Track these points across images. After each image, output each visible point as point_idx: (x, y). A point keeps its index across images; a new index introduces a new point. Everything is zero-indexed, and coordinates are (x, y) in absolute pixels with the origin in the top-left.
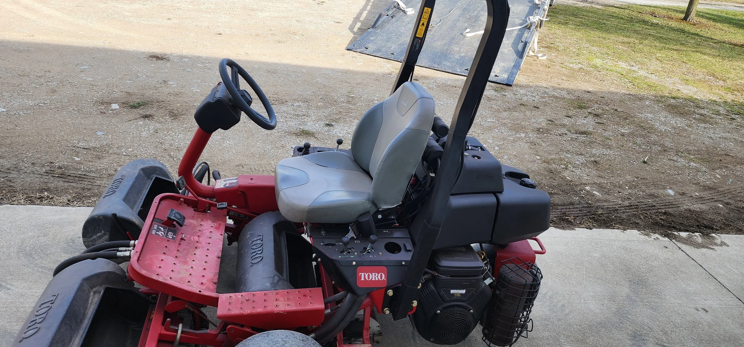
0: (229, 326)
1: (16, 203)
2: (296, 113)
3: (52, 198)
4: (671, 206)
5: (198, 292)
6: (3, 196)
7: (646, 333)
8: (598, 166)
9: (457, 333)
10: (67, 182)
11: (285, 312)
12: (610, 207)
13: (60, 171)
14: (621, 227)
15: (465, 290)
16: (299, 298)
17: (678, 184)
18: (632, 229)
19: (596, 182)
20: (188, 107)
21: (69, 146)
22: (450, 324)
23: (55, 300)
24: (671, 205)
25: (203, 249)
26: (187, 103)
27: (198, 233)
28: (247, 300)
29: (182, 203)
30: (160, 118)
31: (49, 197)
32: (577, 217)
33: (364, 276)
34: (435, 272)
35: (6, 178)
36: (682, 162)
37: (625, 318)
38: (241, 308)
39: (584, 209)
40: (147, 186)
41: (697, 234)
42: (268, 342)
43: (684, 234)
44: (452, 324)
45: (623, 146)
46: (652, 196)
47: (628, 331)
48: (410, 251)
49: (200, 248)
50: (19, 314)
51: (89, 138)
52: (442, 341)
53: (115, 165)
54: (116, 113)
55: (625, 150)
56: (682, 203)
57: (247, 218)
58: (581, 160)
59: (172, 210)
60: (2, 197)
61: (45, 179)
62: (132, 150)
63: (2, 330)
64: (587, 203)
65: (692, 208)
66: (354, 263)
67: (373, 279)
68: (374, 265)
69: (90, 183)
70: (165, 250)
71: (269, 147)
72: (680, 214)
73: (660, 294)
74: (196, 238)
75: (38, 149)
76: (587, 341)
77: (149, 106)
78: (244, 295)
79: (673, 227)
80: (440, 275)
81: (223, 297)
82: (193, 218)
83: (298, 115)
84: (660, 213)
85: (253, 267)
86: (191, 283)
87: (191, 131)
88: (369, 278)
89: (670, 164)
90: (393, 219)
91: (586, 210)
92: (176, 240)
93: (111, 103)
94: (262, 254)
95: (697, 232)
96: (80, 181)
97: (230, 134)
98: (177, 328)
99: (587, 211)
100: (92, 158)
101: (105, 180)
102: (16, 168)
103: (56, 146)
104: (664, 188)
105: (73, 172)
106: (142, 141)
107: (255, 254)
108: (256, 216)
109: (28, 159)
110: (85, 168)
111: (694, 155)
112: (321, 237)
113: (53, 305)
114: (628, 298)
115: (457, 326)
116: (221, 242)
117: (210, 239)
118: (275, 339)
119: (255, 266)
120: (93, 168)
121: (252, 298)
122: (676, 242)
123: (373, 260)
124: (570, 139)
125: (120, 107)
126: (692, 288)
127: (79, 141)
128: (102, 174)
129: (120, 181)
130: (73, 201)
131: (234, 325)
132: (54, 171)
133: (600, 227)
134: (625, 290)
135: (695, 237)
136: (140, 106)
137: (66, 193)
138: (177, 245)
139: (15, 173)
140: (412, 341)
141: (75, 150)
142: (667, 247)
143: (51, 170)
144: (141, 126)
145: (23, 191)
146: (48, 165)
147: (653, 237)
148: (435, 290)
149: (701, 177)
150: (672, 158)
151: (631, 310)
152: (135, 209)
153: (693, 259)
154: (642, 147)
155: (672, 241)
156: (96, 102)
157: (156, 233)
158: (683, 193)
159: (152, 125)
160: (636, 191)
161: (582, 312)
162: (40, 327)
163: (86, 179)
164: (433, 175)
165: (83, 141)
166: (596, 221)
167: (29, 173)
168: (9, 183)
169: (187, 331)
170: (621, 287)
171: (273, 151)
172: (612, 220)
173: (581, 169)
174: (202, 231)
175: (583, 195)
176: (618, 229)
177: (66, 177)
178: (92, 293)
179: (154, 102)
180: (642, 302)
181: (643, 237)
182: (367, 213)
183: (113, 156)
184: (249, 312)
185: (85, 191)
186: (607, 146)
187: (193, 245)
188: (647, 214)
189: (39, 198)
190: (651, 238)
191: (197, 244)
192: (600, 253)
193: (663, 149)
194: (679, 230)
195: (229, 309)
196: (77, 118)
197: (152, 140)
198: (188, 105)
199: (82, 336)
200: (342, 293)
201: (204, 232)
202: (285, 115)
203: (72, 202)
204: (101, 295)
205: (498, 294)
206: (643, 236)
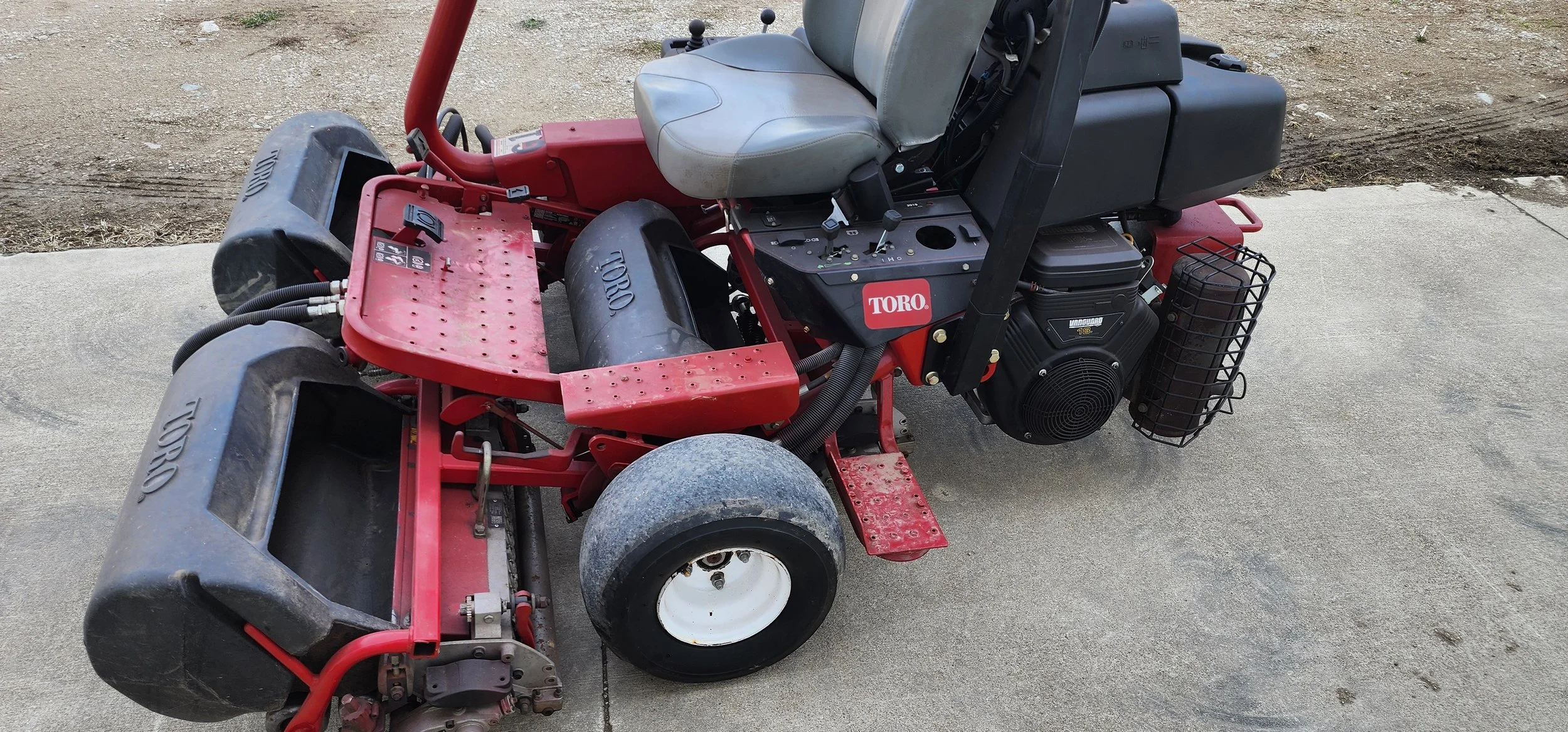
0: (594, 437)
1: (42, 247)
2: (622, 6)
3: (120, 231)
4: (1489, 127)
5: (510, 373)
6: (8, 236)
7: (1473, 386)
8: (1320, 57)
9: (1084, 415)
10: (144, 196)
11: (713, 395)
12: (1356, 141)
13: (121, 174)
14: (1388, 179)
15: (1102, 318)
16: (738, 365)
17: (1499, 79)
18: (1412, 182)
19: (1320, 91)
20: (375, 14)
21: (129, 120)
22: (1069, 396)
23: (196, 411)
24: (1490, 124)
25: (499, 287)
26: (369, 6)
27: (478, 257)
28: (623, 380)
29: (427, 197)
30: (318, 43)
31: (111, 231)
32: (1288, 168)
33: (878, 304)
34: (1034, 283)
35: (6, 200)
36: (1501, 32)
37: (1424, 361)
38: (616, 396)
39: (1300, 151)
40: (334, 173)
41: (1554, 178)
42: (691, 458)
43: (1526, 181)
44: (1075, 396)
45: (1368, 10)
46: (1444, 109)
47: (1433, 385)
48: (975, 239)
49: (489, 287)
50: (111, 470)
51: (167, 99)
52: (1051, 434)
53: (241, 152)
54: (216, 42)
55: (1373, 19)
56: (1513, 119)
57: (576, 223)
58: (1279, 49)
59: (411, 207)
60: (7, 239)
61: (93, 194)
62: (272, 117)
63: (83, 505)
64: (1305, 138)
65: (1534, 125)
66: (855, 277)
67: (901, 309)
68: (902, 278)
69: (195, 194)
70: (415, 293)
71: (577, 85)
72: (1511, 141)
73: (1493, 306)
74: (477, 267)
75: (60, 133)
76: (1348, 414)
77: (286, 21)
78: (614, 371)
79: (1501, 169)
80: (1046, 290)
81: (568, 380)
82: (457, 226)
83: (627, 11)
84: (1469, 142)
85: (616, 317)
86: (489, 358)
87: (394, 66)
88: (890, 307)
89: (1477, 39)
90: (927, 175)
91: (1304, 154)
92: (432, 272)
93: (199, 21)
94: (631, 288)
95: (1554, 174)
96: (173, 193)
97: (485, 65)
98: (480, 451)
99: (1306, 156)
100: (186, 141)
101: (227, 184)
102: (21, 176)
103: (100, 124)
104: (1470, 90)
105: (151, 174)
106: (291, 97)
107: (614, 292)
108: (594, 215)
109: (43, 156)
110: (177, 163)
111: (1526, 14)
112: (768, 230)
113: (193, 421)
114: (1424, 321)
115: (1087, 399)
116: (533, 272)
117: (507, 267)
118: (705, 451)
119: (620, 315)
120: (194, 163)
121: (634, 376)
122: (1510, 199)
123: (896, 268)
124: (1248, 6)
125: (222, 27)
126: (1560, 288)
127: (149, 109)
128: (217, 174)
129: (271, 162)
130: (169, 234)
131: (604, 433)
132: (108, 176)
133: (1341, 183)
134: (1414, 306)
135: (1551, 185)
136: (266, 20)
137: (149, 218)
138: (438, 282)
139: (23, 188)
140: (973, 450)
141: (146, 128)
142: (1494, 209)
143: (103, 175)
144: (279, 64)
145: (50, 222)
146: (91, 165)
147: (1460, 194)
148: (1034, 324)
149: (1548, 61)
150: (1480, 24)
151: (1434, 344)
152: (321, 216)
153: (1552, 229)
154: (1410, 7)
155: (1503, 197)
156: (164, 22)
157: (384, 259)
158: (1513, 96)
159: (304, 61)
160: (1410, 102)
161: (1330, 359)
162: (177, 467)
163: (185, 187)
164: (1013, 58)
165: (157, 108)
166: (1331, 172)
167: (53, 185)
168: (14, 209)
169: (502, 455)
170: (1405, 300)
171: (588, 92)
172: (1367, 167)
173: (1281, 67)
174: (486, 251)
175: (1295, 123)
176: (1381, 184)
177: (139, 187)
178: (274, 396)
179: (295, 10)
180: (1455, 325)
181: (1439, 196)
182: (870, 161)
183: (232, 135)
184: (634, 403)
185: (191, 210)
186: (1333, 14)
187: (474, 280)
188: (1441, 148)
189: (90, 235)
190: (1456, 194)
191: (481, 279)
192: (1351, 238)
193: (1457, 9)
194: (1515, 173)
195: (589, 401)
196: (130, 58)
197: (311, 93)
198: (375, 10)
199: (274, 483)
200: (827, 350)
201: (490, 253)
202: (599, 11)
203: (165, 235)
204: (295, 398)
205: (1174, 322)
206: (1439, 194)
